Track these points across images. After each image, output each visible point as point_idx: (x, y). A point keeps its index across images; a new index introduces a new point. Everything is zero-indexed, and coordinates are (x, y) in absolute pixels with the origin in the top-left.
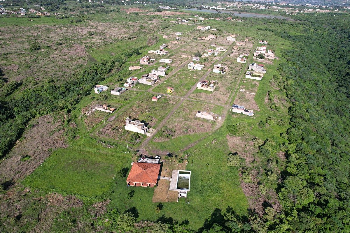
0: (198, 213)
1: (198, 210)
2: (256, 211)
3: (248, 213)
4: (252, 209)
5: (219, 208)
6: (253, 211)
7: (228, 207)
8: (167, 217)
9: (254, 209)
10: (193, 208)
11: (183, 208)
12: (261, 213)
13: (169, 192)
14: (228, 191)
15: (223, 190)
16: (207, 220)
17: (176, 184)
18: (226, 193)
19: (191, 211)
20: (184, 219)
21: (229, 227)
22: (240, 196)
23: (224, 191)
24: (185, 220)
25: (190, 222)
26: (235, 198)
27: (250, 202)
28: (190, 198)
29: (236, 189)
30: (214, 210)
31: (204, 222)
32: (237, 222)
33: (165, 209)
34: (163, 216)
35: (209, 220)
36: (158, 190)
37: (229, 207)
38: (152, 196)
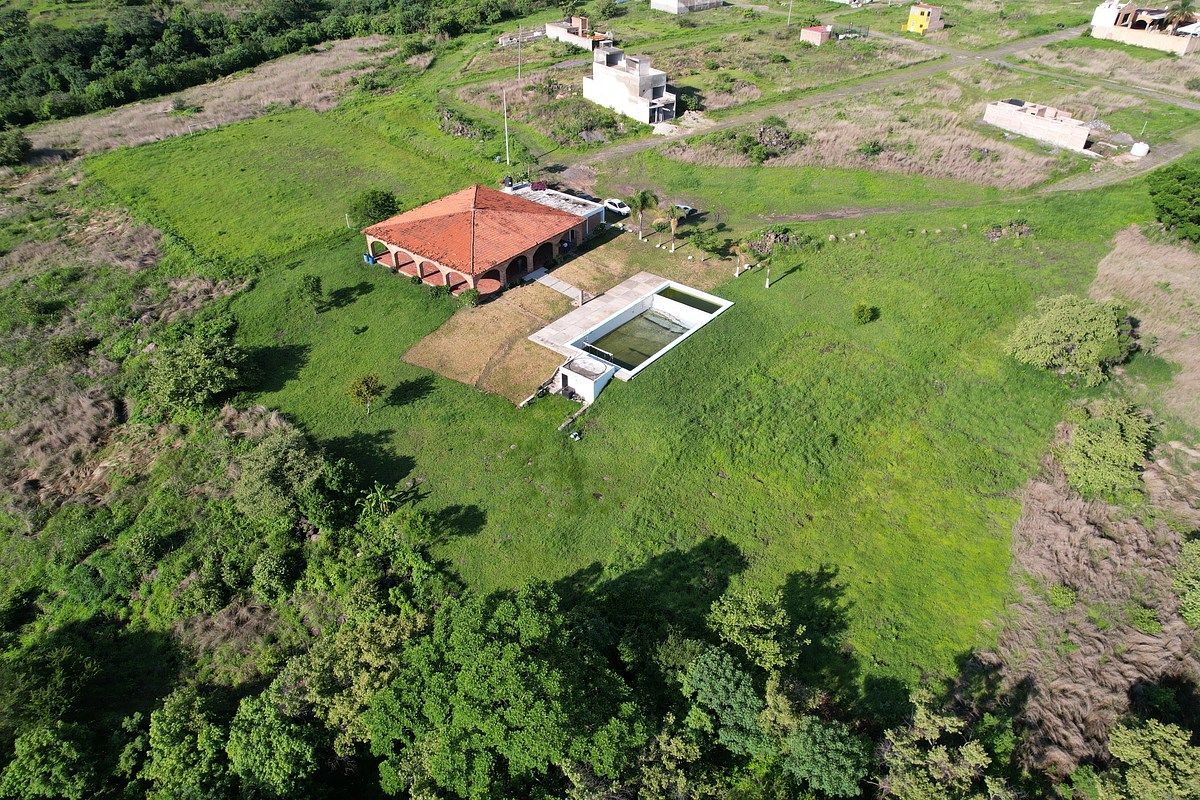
0: (580, 506)
1: (597, 496)
2: (1032, 708)
3: (949, 682)
4: (1003, 672)
5: (746, 545)
6: (1004, 686)
7: (813, 570)
8: (392, 449)
9: (1025, 687)
10: (576, 473)
11: (524, 445)
12: (1076, 740)
13: (519, 346)
14: (900, 486)
15: (865, 464)
16: (597, 568)
17: (586, 328)
18: (869, 490)
19: (550, 478)
20: (467, 499)
21: (681, 678)
22: (967, 547)
23: (867, 474)
24: (472, 508)
25: (491, 528)
26: (913, 538)
27: (1026, 617)
28: (602, 420)
29: (968, 498)
30: (700, 539)
31: (572, 570)
32: (771, 685)
33: (422, 410)
34: (381, 433)
35: (610, 574)
36: (473, 318)
37: (824, 576)
38: (420, 335)
